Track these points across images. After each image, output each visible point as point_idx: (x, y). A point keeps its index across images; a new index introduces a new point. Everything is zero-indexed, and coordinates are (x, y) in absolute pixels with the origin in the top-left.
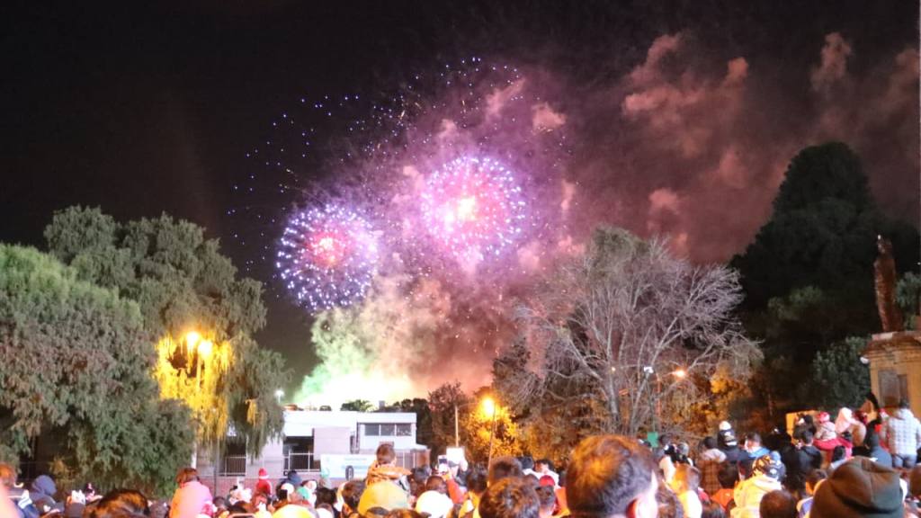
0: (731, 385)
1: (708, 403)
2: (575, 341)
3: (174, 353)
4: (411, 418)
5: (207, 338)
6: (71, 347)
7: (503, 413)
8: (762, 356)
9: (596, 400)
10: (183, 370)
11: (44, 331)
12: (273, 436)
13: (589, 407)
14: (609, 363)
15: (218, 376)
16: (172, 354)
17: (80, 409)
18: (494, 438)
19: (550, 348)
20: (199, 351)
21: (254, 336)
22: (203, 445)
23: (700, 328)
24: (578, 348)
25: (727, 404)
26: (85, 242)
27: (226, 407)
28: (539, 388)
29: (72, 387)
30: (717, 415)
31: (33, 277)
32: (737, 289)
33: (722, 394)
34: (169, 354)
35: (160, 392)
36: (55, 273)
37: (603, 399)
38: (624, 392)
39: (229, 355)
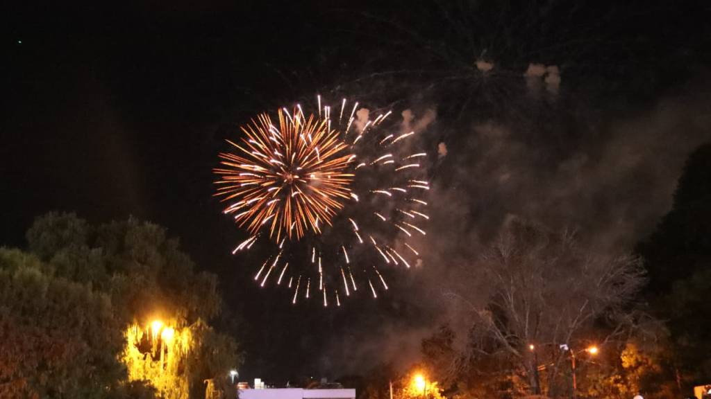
0: (640, 360)
1: (620, 377)
2: (496, 322)
3: (142, 339)
4: (351, 393)
5: (169, 325)
6: (50, 336)
7: (433, 388)
8: (669, 334)
9: (518, 374)
10: (148, 355)
11: (26, 323)
13: (510, 380)
14: (528, 341)
15: (179, 359)
16: (139, 340)
17: (59, 391)
19: (474, 329)
20: (163, 337)
21: (210, 324)
23: (609, 309)
24: (499, 328)
25: (638, 378)
26: (61, 244)
27: (186, 387)
28: (465, 365)
29: (51, 372)
30: (629, 388)
31: (16, 276)
32: (642, 273)
33: (632, 369)
34: (137, 340)
35: (129, 374)
36: (35, 271)
37: (524, 374)
38: (542, 368)
39: (189, 340)
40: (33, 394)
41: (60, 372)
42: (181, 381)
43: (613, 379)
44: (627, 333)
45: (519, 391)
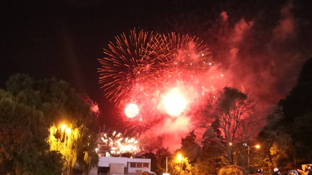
0: (278, 152)
1: (269, 159)
3: (56, 132)
4: (149, 161)
5: (69, 127)
6: (16, 129)
7: (186, 160)
8: (292, 141)
9: (223, 155)
10: (59, 140)
11: (5, 122)
12: (94, 166)
13: (220, 159)
14: (229, 141)
15: (73, 142)
16: (55, 133)
17: (18, 154)
18: (182, 170)
19: (205, 135)
20: (66, 132)
21: (87, 127)
22: (66, 170)
23: (266, 128)
25: (277, 159)
26: (22, 88)
27: (75, 154)
28: (200, 151)
29: (15, 145)
30: (273, 164)
31: (1, 101)
32: (282, 113)
33: (275, 155)
34: (54, 133)
35: (50, 148)
36: (10, 100)
37: (226, 156)
38: (235, 153)
39: (77, 133)
40: (7, 154)
41: (20, 145)
42: (73, 152)
43: (265, 159)
44: (273, 140)
45: (224, 163)
